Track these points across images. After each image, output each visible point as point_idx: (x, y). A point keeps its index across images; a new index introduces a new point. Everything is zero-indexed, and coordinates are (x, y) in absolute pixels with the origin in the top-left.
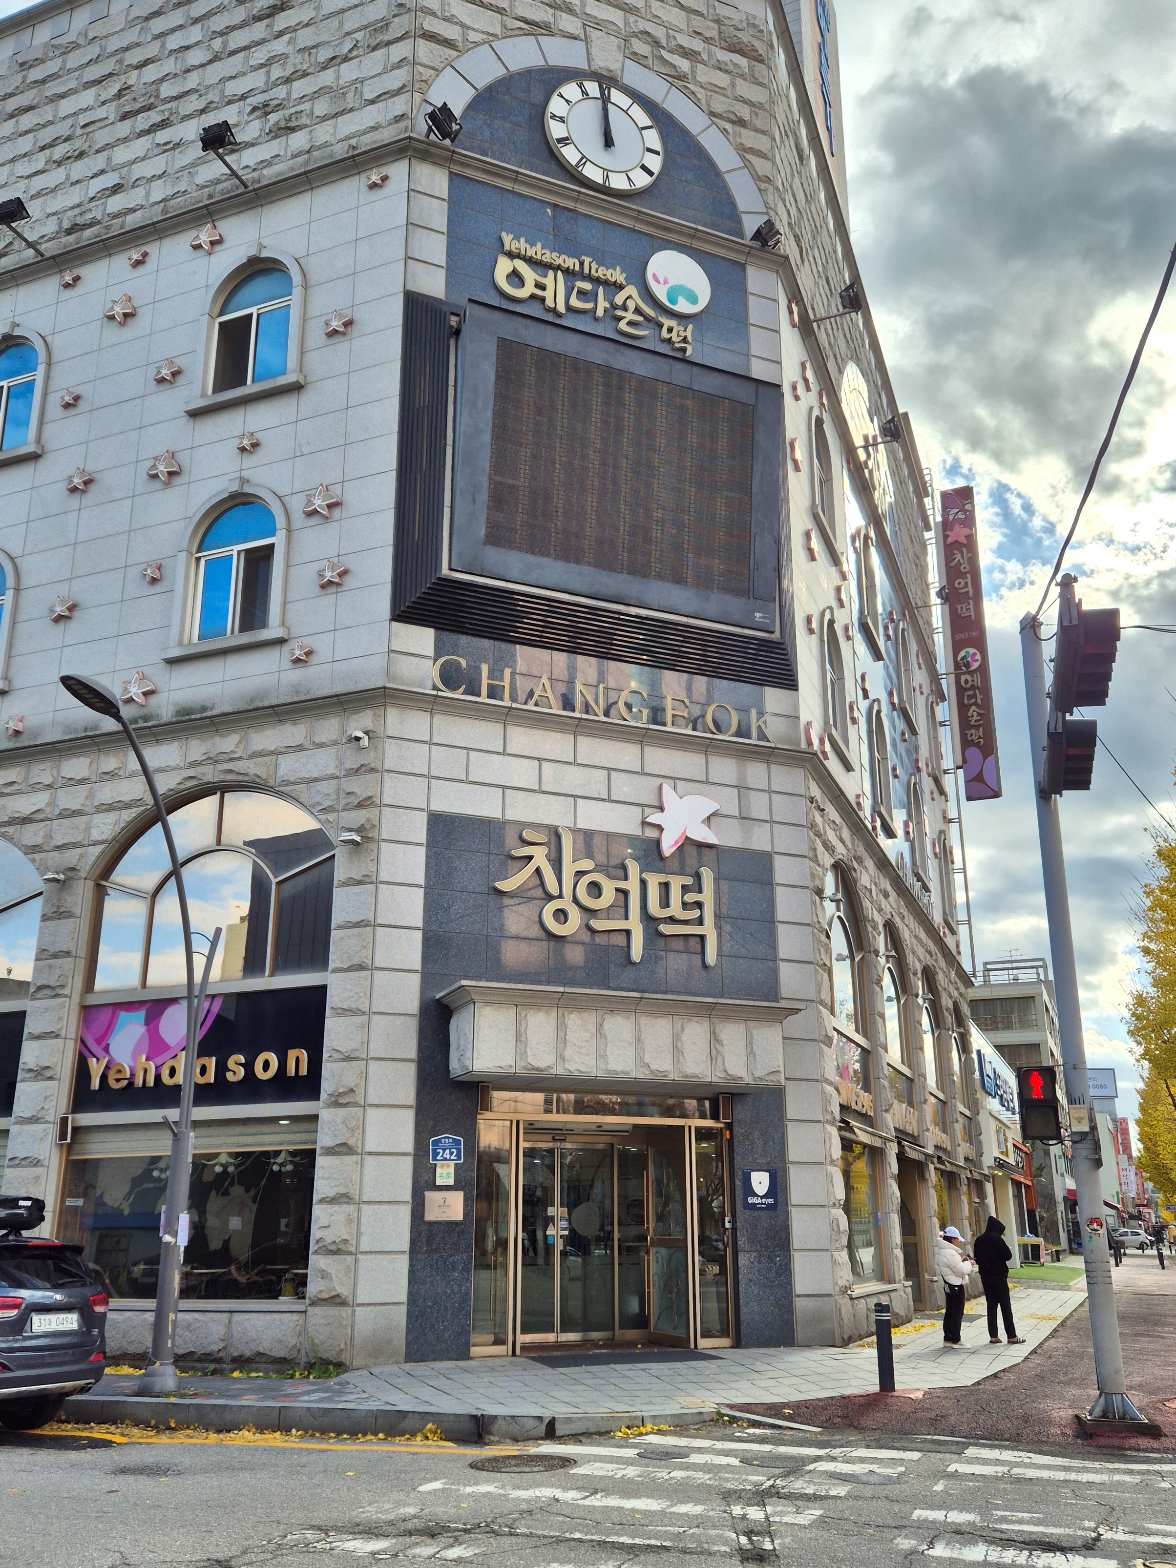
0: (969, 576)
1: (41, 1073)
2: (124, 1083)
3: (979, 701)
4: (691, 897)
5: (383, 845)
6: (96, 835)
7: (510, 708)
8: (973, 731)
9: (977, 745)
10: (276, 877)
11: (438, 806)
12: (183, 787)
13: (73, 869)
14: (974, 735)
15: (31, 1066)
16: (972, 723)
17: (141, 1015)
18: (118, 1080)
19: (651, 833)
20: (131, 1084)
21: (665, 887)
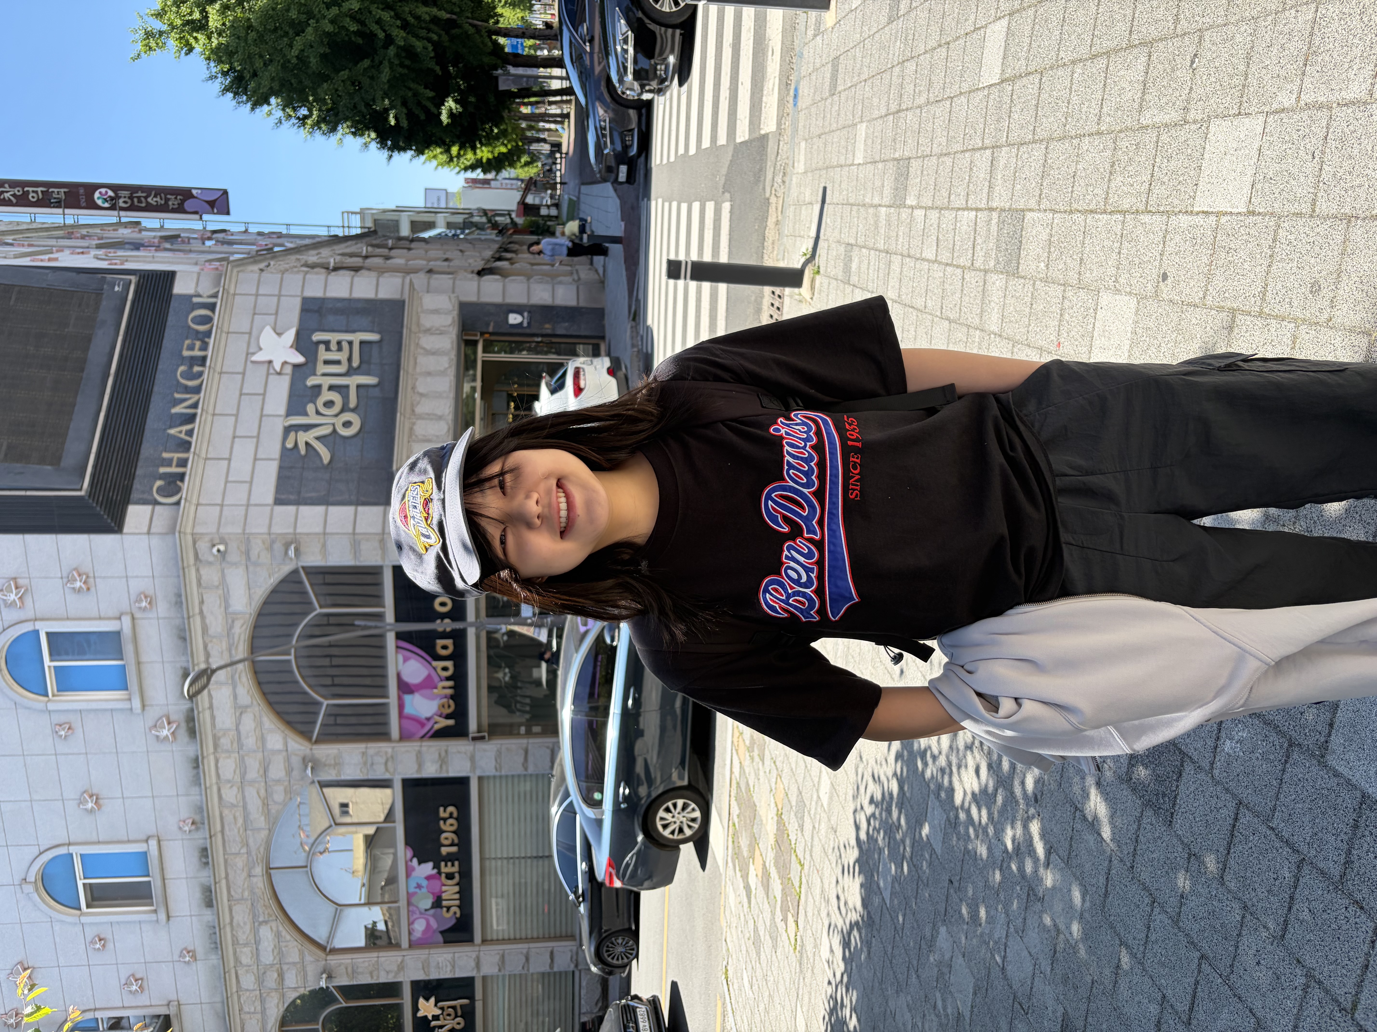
0: (26, 189)
1: (443, 761)
2: (451, 702)
3: (144, 195)
4: (333, 346)
5: (298, 531)
6: (279, 746)
7: (194, 453)
8: (170, 203)
9: (183, 201)
10: (315, 610)
11: (270, 499)
12: (246, 684)
13: (304, 759)
14: (173, 203)
15: (437, 766)
16: (163, 202)
17: (407, 698)
18: (449, 706)
19: (288, 369)
20: (452, 697)
21: (327, 362)
